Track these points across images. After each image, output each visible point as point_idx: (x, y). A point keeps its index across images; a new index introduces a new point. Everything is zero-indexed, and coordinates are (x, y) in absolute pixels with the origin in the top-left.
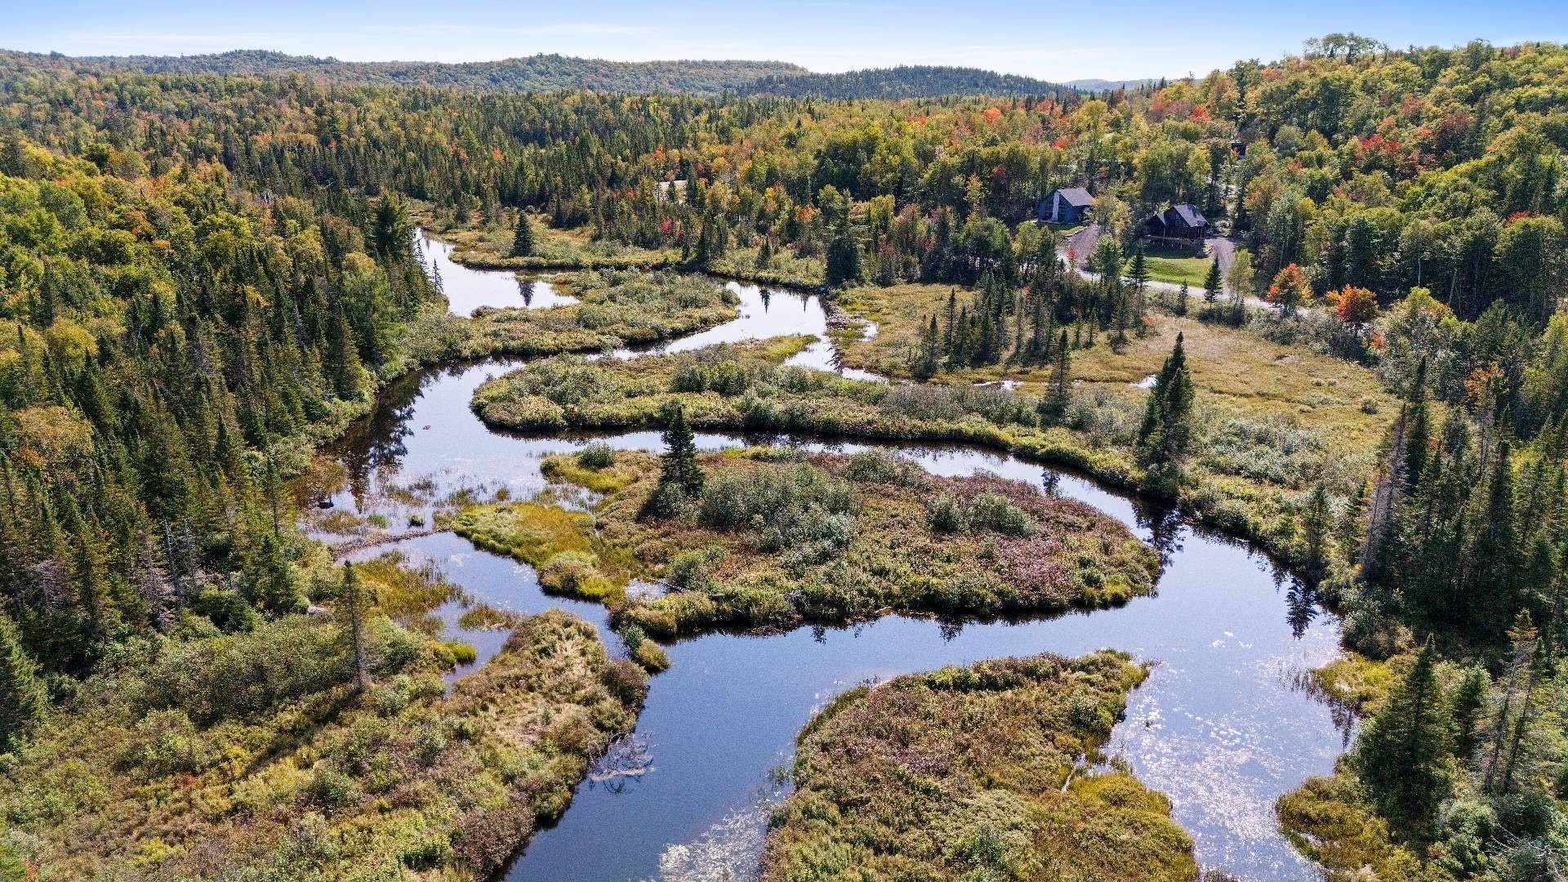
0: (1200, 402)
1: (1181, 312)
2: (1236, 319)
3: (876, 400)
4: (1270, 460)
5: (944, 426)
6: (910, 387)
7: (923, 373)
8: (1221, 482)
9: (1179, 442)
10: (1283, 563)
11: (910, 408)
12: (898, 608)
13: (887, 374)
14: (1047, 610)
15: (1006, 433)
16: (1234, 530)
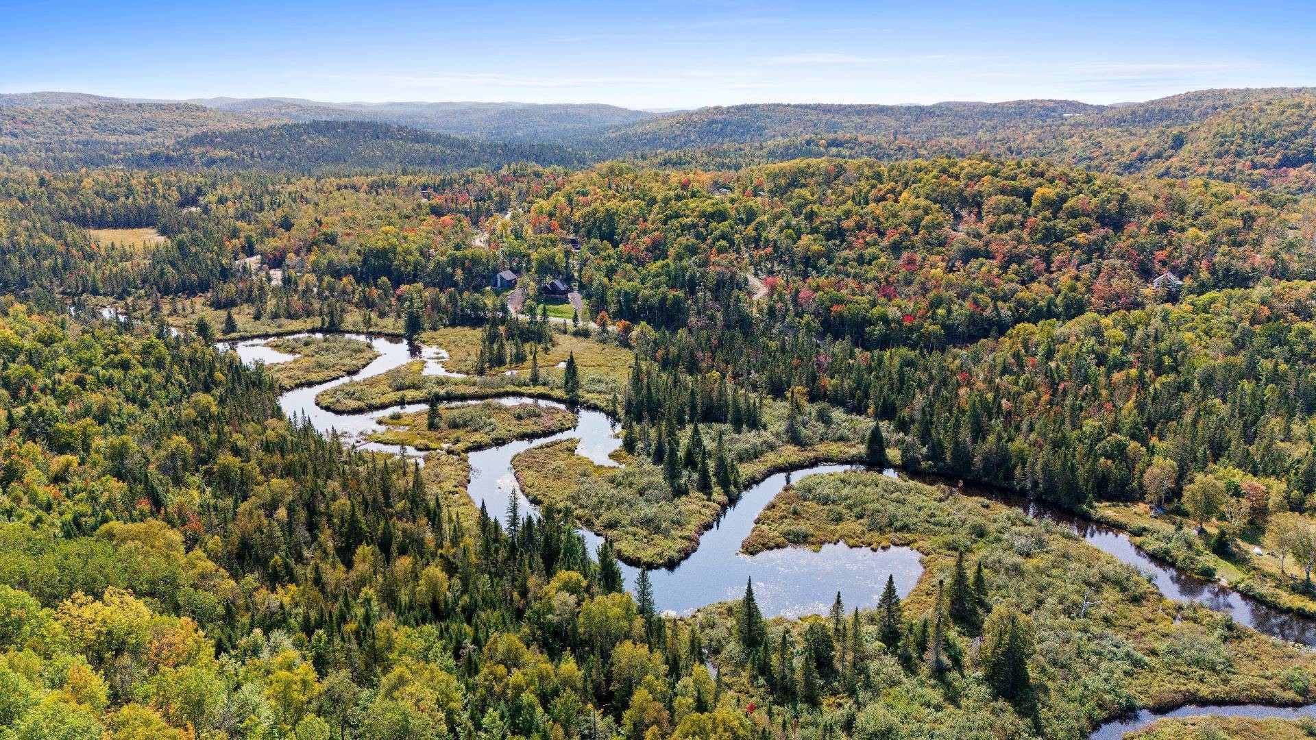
0: (581, 371)
1: (565, 332)
2: (585, 334)
3: (474, 384)
4: (602, 387)
5: (502, 390)
6: (477, 379)
7: (481, 372)
8: (589, 396)
9: (577, 385)
10: (608, 414)
11: (485, 385)
12: (517, 439)
13: (467, 373)
14: (553, 433)
15: (523, 390)
16: (594, 408)
